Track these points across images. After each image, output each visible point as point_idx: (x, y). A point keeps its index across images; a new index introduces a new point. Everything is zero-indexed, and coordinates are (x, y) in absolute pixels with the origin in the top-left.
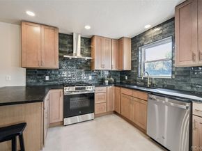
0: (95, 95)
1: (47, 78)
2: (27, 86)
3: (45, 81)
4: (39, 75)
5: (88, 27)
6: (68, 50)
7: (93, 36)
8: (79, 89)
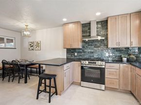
0: (106, 69)
1: (76, 54)
2: (67, 58)
3: (75, 56)
4: (72, 52)
5: (98, 14)
6: (88, 34)
7: (108, 18)
8: (91, 63)
